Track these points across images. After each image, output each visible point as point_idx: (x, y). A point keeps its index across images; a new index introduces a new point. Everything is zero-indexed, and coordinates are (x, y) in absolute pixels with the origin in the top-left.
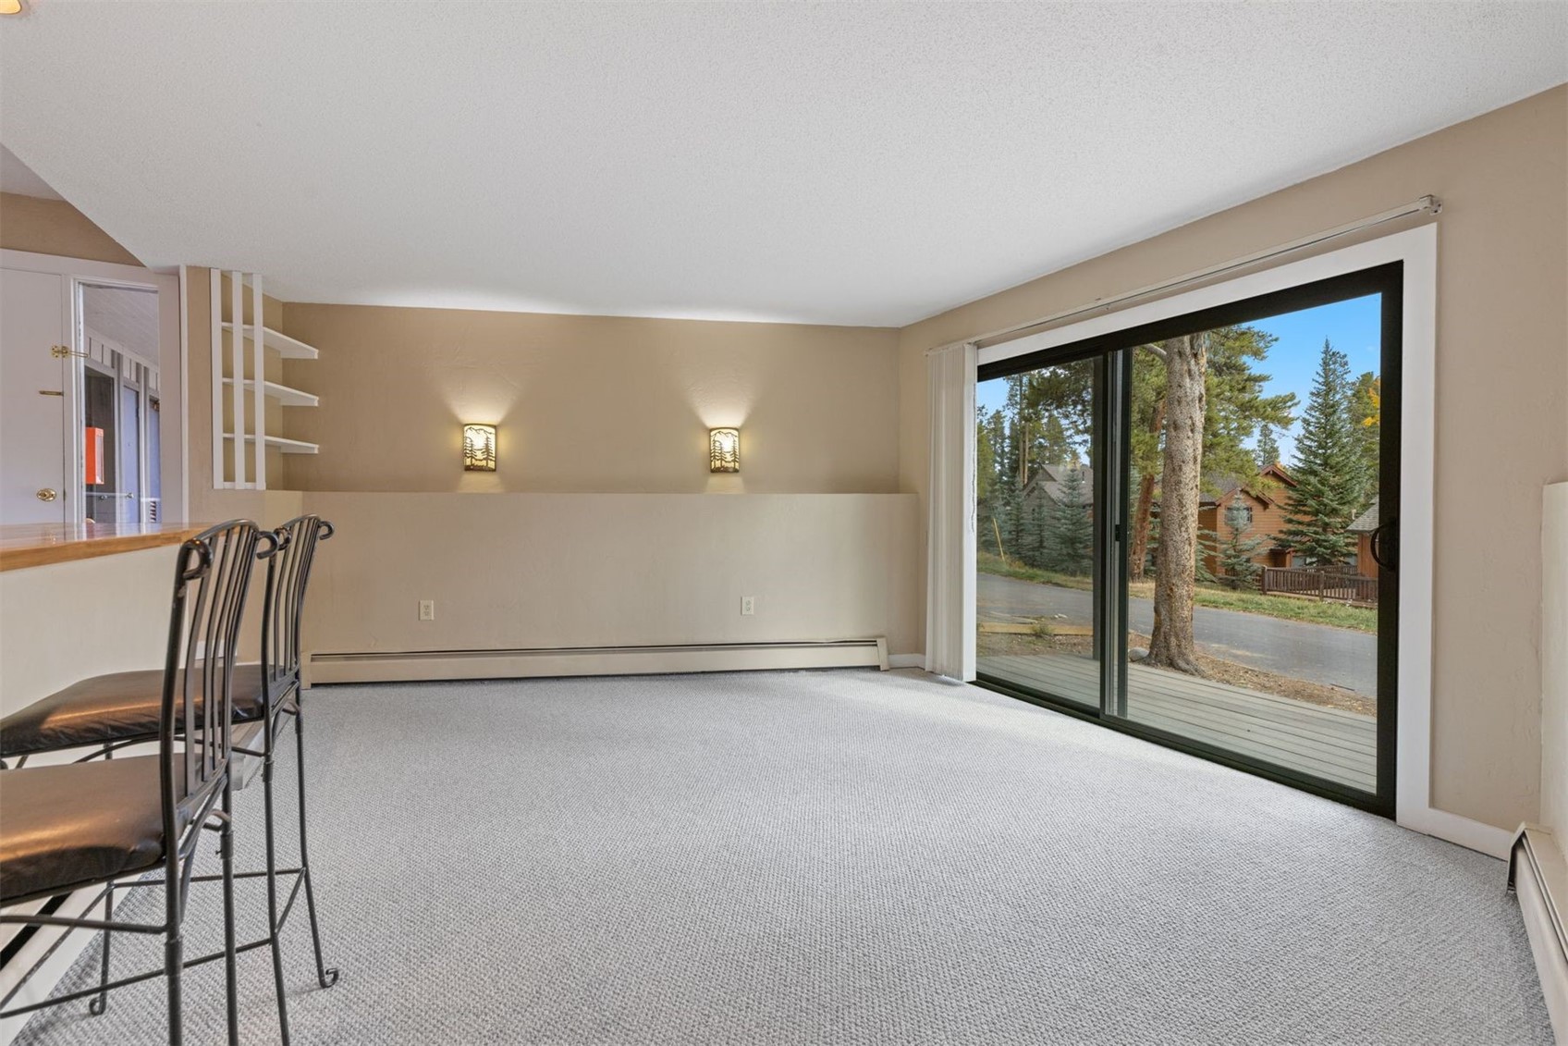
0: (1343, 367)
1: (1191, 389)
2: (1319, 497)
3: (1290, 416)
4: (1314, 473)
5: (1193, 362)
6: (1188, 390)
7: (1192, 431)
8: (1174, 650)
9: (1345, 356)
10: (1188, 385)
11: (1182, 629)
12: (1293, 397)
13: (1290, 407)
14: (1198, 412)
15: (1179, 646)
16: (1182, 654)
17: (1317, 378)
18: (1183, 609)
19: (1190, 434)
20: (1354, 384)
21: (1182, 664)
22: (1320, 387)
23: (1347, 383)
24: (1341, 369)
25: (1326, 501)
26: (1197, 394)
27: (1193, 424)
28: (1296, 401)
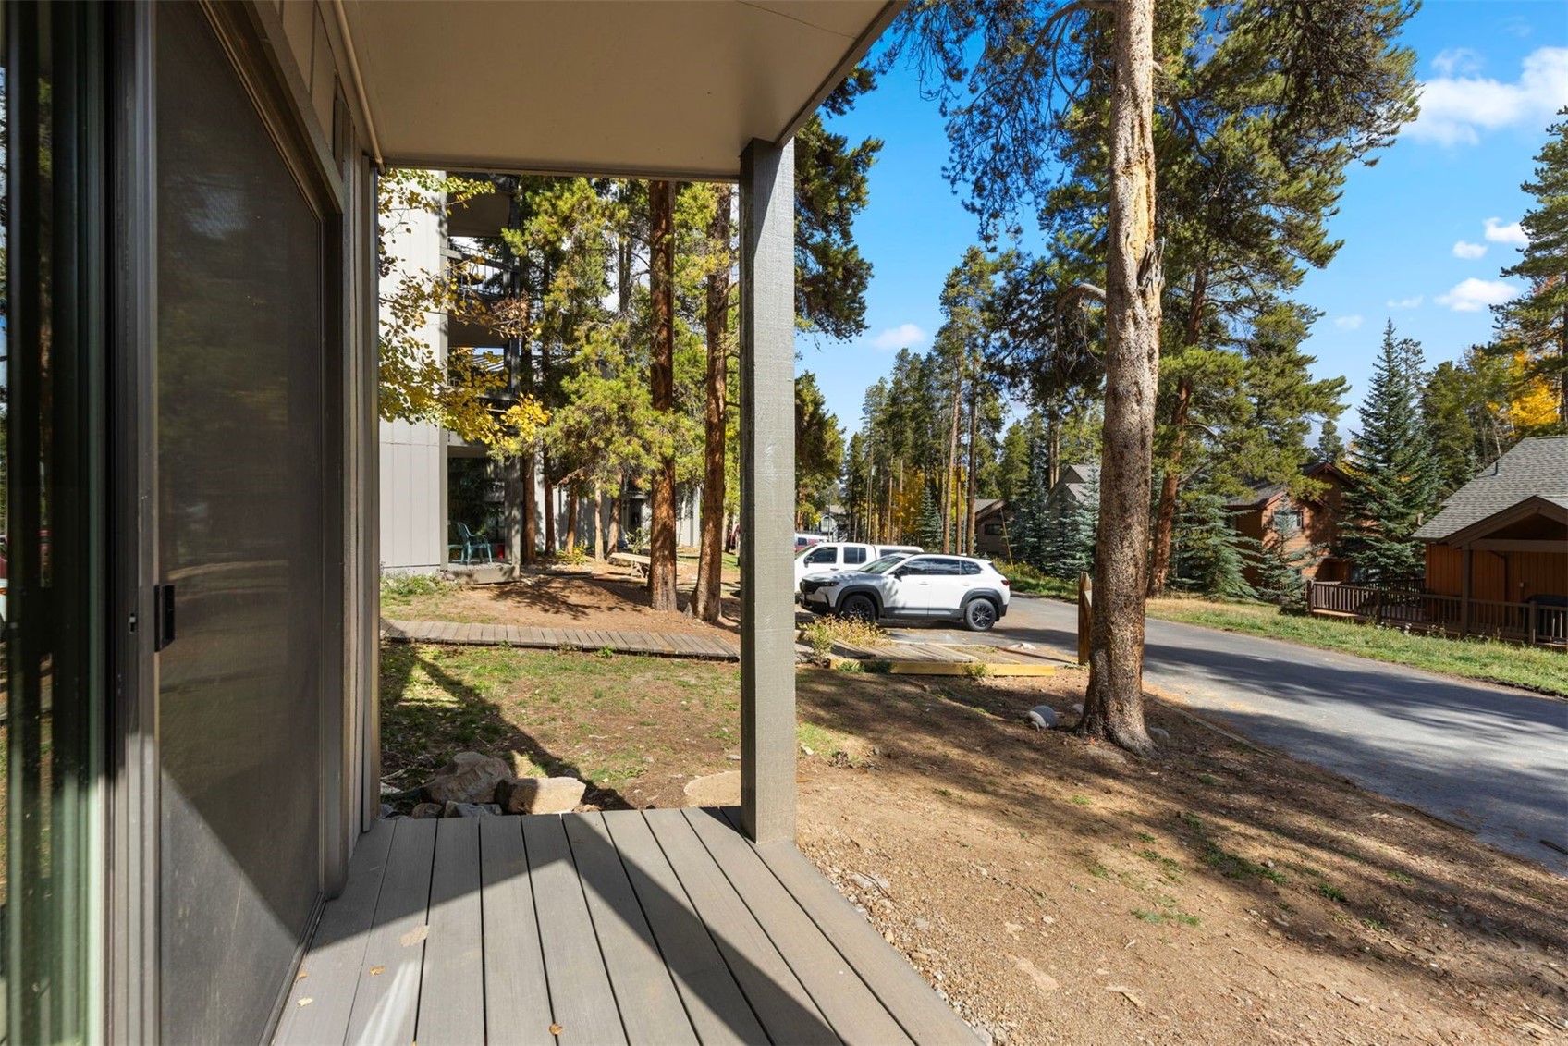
0: (1416, 355)
1: (1138, 342)
2: (1381, 499)
3: (1338, 403)
4: (1374, 471)
5: (1139, 303)
6: (1133, 344)
7: (1139, 402)
9: (1419, 344)
10: (1134, 337)
12: (1342, 381)
13: (1339, 393)
14: (1148, 374)
17: (1378, 362)
19: (1136, 407)
20: (1429, 374)
22: (1382, 372)
23: (1422, 374)
24: (1414, 358)
25: (1390, 504)
26: (1146, 348)
27: (1141, 393)
28: (1345, 386)
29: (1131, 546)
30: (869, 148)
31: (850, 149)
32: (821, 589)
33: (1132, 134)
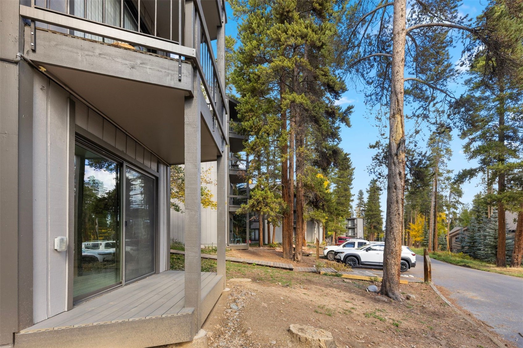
1: (394, 170)
5: (395, 158)
7: (396, 189)
8: (388, 288)
10: (393, 168)
11: (391, 279)
14: (399, 180)
15: (390, 286)
16: (391, 290)
18: (392, 270)
19: (394, 190)
21: (390, 294)
27: (396, 186)
29: (393, 234)
30: (350, 108)
31: (344, 109)
32: (338, 254)
33: (395, 105)
